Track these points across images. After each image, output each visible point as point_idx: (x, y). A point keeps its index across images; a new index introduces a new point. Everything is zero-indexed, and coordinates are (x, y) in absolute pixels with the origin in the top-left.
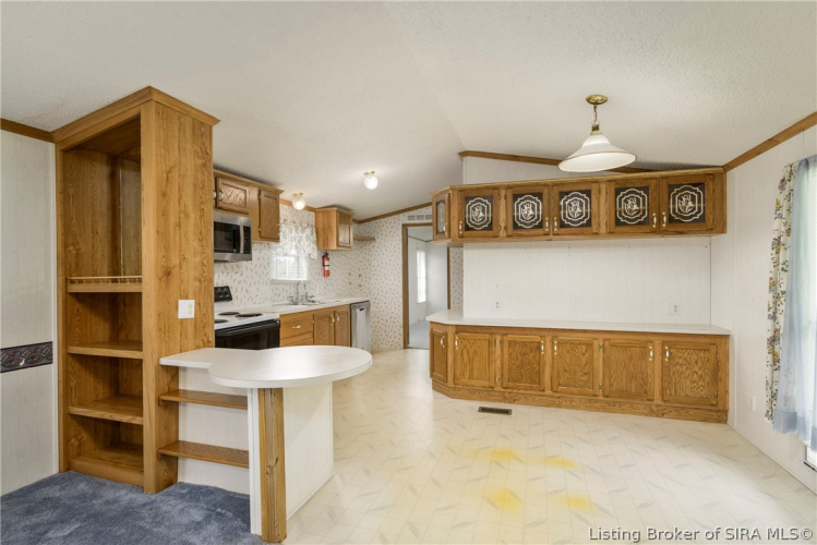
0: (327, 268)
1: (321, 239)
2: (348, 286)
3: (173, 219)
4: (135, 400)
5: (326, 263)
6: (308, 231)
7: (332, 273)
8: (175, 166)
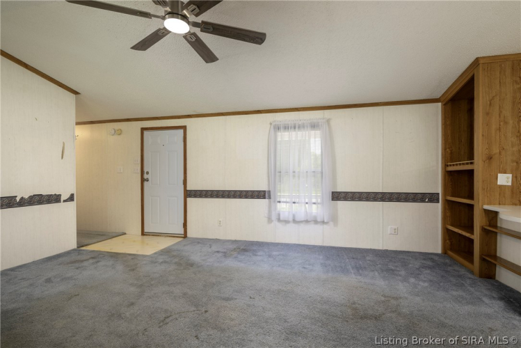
3: (494, 127)
4: (470, 228)
8: (496, 95)
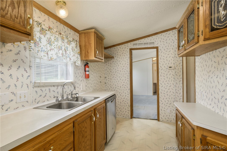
0: (87, 73)
1: (83, 52)
2: (100, 83)
5: (87, 69)
6: (73, 44)
7: (91, 76)
